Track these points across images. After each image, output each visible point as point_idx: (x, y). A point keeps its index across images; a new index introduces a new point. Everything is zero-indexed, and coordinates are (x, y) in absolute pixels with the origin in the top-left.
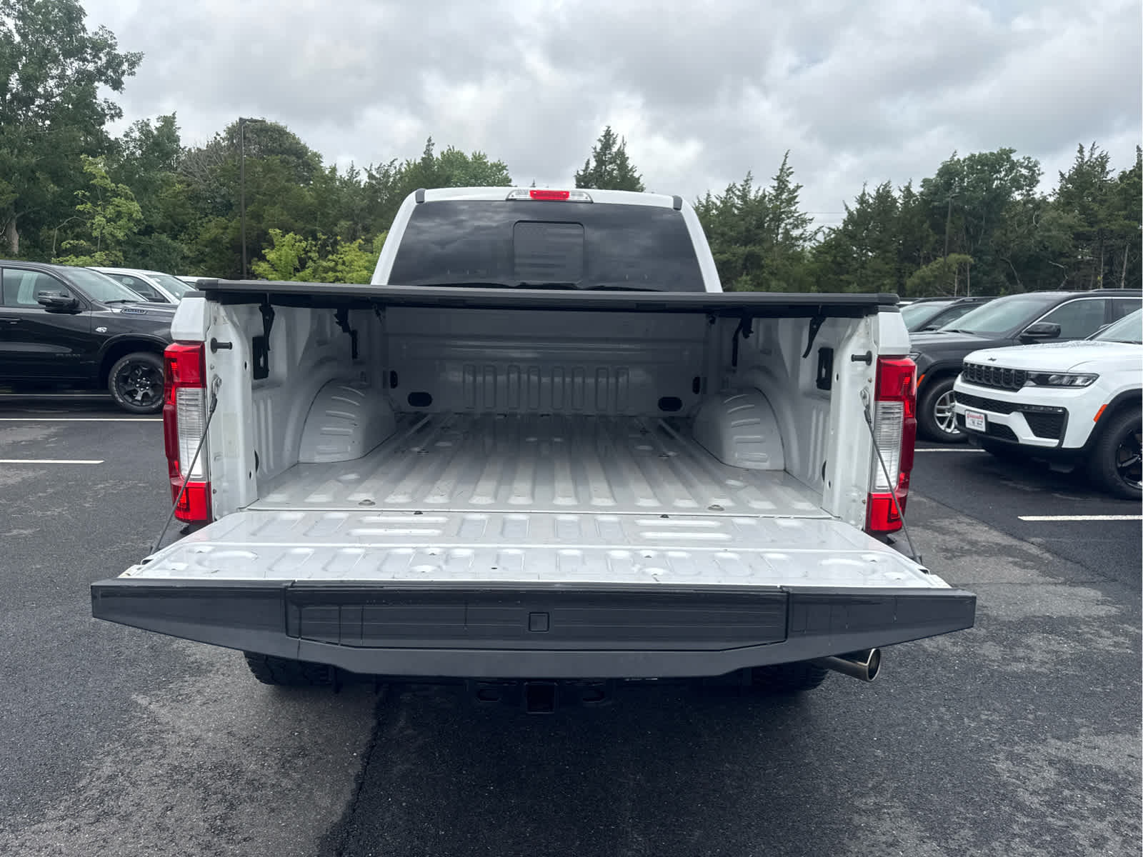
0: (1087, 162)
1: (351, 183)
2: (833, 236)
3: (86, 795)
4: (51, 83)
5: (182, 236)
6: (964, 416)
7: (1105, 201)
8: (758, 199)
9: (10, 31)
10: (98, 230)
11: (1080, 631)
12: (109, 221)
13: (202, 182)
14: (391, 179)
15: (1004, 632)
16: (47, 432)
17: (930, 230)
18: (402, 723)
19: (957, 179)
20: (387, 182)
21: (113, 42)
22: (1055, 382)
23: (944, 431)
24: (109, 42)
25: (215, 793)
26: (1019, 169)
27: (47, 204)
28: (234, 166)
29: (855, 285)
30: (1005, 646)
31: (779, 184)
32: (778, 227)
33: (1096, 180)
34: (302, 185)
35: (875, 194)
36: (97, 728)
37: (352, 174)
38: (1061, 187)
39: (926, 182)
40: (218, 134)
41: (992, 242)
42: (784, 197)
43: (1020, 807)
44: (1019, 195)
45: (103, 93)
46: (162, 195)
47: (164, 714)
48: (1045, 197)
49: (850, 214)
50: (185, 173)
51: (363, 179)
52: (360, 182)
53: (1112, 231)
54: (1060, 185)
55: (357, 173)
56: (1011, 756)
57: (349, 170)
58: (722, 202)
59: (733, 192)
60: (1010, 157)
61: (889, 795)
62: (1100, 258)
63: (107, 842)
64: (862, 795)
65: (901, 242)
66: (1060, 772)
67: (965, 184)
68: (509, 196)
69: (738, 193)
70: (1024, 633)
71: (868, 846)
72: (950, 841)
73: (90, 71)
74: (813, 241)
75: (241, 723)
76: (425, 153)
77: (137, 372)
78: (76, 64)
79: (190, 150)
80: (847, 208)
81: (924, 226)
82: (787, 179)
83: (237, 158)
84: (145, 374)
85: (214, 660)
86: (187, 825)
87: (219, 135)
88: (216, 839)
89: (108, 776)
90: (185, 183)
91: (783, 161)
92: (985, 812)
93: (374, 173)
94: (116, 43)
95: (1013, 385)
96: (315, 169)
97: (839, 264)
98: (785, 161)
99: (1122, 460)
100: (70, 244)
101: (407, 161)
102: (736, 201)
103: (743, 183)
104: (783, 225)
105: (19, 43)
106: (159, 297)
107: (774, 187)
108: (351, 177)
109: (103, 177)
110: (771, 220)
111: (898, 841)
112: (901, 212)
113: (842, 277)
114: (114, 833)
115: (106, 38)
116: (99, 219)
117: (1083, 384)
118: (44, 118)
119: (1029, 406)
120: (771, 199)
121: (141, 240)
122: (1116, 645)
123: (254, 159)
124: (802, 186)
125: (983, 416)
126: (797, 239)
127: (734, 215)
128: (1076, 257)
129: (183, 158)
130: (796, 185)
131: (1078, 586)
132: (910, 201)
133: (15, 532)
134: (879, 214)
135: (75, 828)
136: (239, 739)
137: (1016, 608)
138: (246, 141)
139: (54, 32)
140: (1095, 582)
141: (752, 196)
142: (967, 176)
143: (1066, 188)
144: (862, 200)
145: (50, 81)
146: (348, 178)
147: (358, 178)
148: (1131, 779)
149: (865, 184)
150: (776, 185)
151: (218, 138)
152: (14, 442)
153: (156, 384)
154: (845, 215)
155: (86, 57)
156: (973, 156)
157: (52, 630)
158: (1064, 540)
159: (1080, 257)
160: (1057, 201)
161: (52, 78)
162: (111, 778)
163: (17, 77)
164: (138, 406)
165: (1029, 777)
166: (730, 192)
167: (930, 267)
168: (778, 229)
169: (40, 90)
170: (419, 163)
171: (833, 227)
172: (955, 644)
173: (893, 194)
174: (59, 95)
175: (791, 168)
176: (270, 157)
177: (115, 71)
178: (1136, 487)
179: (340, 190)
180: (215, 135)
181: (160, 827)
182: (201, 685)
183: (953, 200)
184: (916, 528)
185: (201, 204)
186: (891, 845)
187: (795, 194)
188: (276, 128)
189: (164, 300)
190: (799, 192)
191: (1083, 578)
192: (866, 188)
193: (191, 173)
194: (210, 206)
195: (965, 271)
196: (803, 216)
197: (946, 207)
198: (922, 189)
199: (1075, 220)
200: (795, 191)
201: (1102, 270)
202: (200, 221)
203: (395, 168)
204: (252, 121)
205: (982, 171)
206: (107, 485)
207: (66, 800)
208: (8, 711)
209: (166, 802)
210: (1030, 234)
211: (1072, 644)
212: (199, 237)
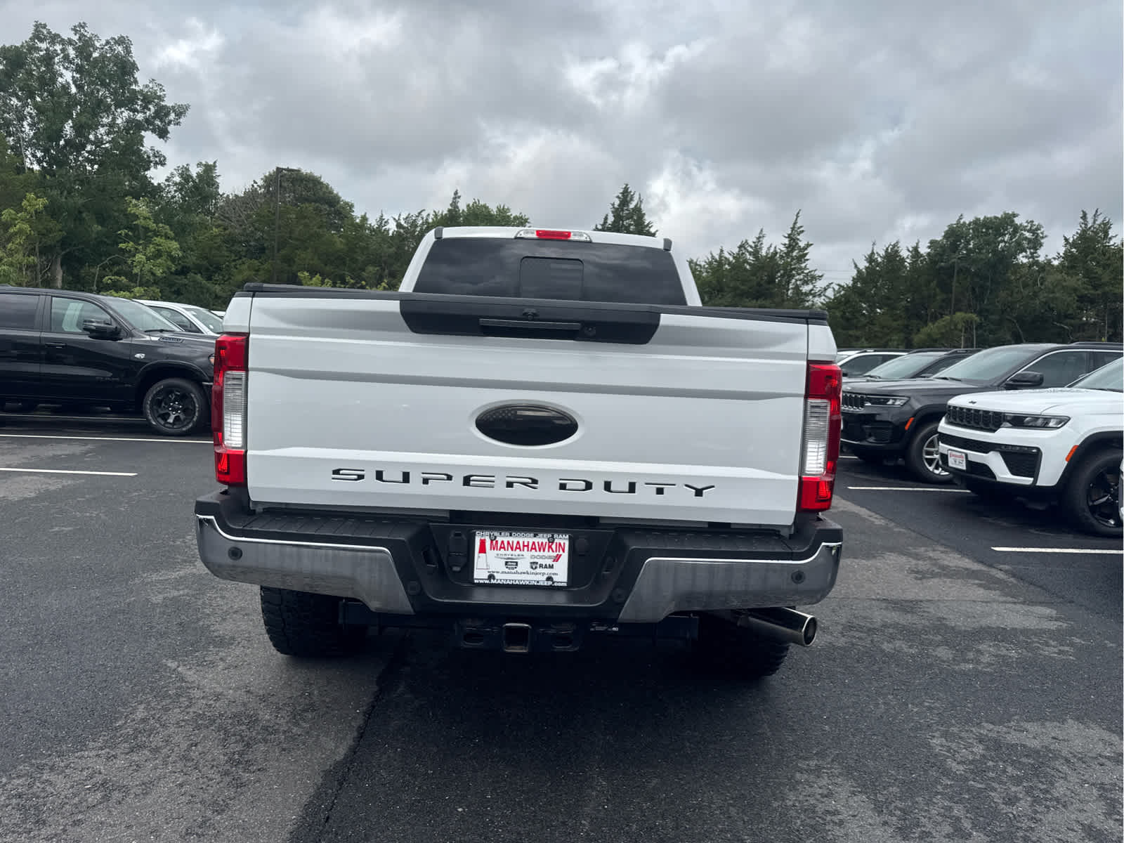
0: (1090, 228)
1: (380, 231)
2: (842, 293)
3: (122, 732)
4: (102, 130)
5: (216, 277)
6: (947, 456)
7: (1109, 265)
8: (769, 256)
9: (68, 83)
10: (138, 267)
11: (1029, 641)
12: (148, 259)
13: (238, 226)
14: (418, 229)
15: (959, 639)
16: (84, 448)
17: (938, 290)
18: (401, 689)
19: (962, 241)
20: (415, 231)
21: (161, 94)
22: (1030, 424)
23: (933, 472)
24: (158, 94)
25: (234, 735)
26: (1023, 232)
27: (91, 243)
28: (269, 211)
29: (863, 340)
30: (957, 650)
31: (790, 241)
32: (788, 283)
33: (1099, 245)
34: (333, 232)
35: (884, 254)
36: (131, 683)
37: (381, 223)
38: (1066, 251)
39: (933, 244)
40: (255, 182)
41: (998, 302)
42: (794, 254)
43: (947, 773)
44: (1023, 257)
45: (150, 141)
46: (200, 238)
47: (191, 675)
48: (1050, 260)
49: (859, 271)
50: (222, 217)
51: (392, 227)
52: (388, 230)
53: (1115, 294)
54: (1064, 249)
55: (385, 222)
56: (945, 735)
57: (378, 219)
58: (734, 257)
59: (745, 249)
60: (1013, 221)
61: (830, 760)
62: (1103, 320)
63: (140, 767)
64: (806, 759)
65: (909, 300)
66: (987, 749)
67: (971, 246)
68: (517, 234)
69: (750, 249)
70: (977, 640)
71: (805, 796)
72: (878, 795)
73: (139, 121)
74: (823, 297)
75: (259, 684)
76: (451, 205)
77: (170, 396)
78: (126, 114)
79: (228, 196)
80: (856, 266)
81: (932, 284)
82: (798, 237)
83: (272, 205)
84: (177, 399)
85: (236, 636)
86: (209, 757)
87: (257, 183)
88: (234, 769)
89: (141, 719)
90: (222, 227)
91: (795, 219)
92: (914, 776)
93: (402, 222)
94: (165, 95)
95: (992, 427)
96: (346, 217)
97: (848, 320)
98: (796, 219)
99: (1093, 499)
100: (111, 280)
101: (435, 212)
102: (748, 257)
103: (755, 240)
104: (793, 281)
105: (75, 94)
106: (194, 329)
107: (785, 245)
108: (380, 226)
109: (145, 218)
110: (782, 276)
111: (832, 794)
112: (908, 271)
113: (851, 332)
114: (146, 761)
115: (156, 91)
116: (140, 257)
117: (1055, 426)
118: (92, 162)
119: (1006, 446)
120: (782, 256)
121: (177, 279)
122: (1060, 652)
123: (288, 206)
124: (812, 245)
125: (964, 455)
126: (806, 294)
127: (745, 269)
128: (1081, 319)
129: (221, 203)
130: (806, 243)
131: (1036, 605)
132: (917, 260)
133: (57, 529)
134: (887, 273)
135: (113, 756)
136: (257, 696)
137: (974, 620)
138: (282, 189)
139: (109, 84)
140: (1053, 603)
141: (763, 253)
142: (973, 238)
143: (1070, 252)
144: (871, 259)
145: (101, 129)
146: (376, 226)
147: (387, 227)
148: (1051, 755)
149: (874, 244)
150: (787, 243)
151: (255, 185)
152: (54, 455)
153: (188, 408)
154: (854, 273)
155: (136, 108)
156: (978, 219)
157: (91, 608)
158: (1030, 568)
159: (1084, 319)
160: (1062, 264)
161: (103, 126)
162: (144, 720)
163: (71, 125)
164: (169, 428)
165: (959, 751)
166: (743, 249)
167: (936, 324)
168: (788, 284)
169: (91, 137)
170: (446, 214)
171: (842, 284)
172: (910, 647)
173: (901, 254)
174: (109, 142)
175: (801, 227)
176: (304, 205)
177: (162, 120)
178: (1106, 524)
179: (369, 238)
180: (253, 183)
181: (185, 758)
182: (224, 654)
183: (959, 261)
184: (893, 554)
185: (236, 247)
186: (826, 796)
187: (806, 252)
188: (311, 178)
189: (199, 331)
190: (809, 249)
191: (1043, 599)
192: (875, 249)
193: (228, 218)
194: (245, 249)
195: (971, 329)
196: (812, 273)
197: (952, 266)
198: (929, 250)
199: (1080, 283)
200: (805, 248)
201: (1106, 332)
202: (234, 263)
203: (422, 218)
204: (288, 170)
205: (987, 234)
206: (141, 493)
207: (105, 735)
208: (52, 667)
209: (191, 740)
210: (1035, 295)
211: (1020, 651)
212: (233, 278)
